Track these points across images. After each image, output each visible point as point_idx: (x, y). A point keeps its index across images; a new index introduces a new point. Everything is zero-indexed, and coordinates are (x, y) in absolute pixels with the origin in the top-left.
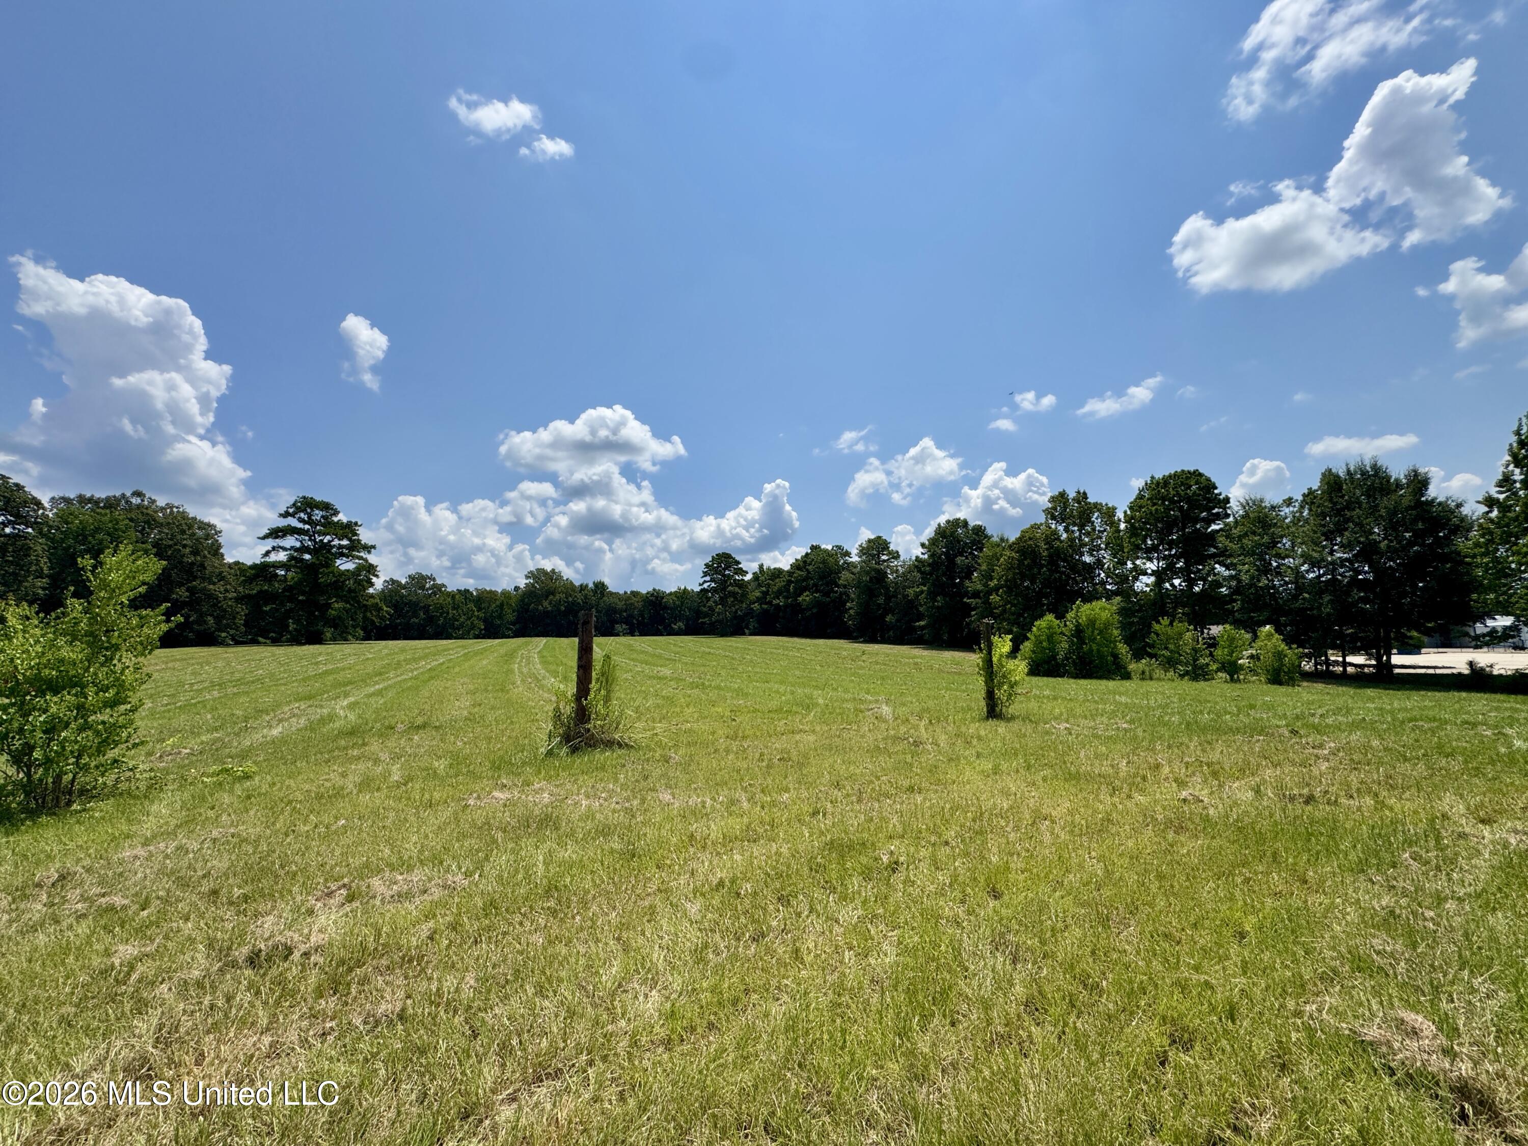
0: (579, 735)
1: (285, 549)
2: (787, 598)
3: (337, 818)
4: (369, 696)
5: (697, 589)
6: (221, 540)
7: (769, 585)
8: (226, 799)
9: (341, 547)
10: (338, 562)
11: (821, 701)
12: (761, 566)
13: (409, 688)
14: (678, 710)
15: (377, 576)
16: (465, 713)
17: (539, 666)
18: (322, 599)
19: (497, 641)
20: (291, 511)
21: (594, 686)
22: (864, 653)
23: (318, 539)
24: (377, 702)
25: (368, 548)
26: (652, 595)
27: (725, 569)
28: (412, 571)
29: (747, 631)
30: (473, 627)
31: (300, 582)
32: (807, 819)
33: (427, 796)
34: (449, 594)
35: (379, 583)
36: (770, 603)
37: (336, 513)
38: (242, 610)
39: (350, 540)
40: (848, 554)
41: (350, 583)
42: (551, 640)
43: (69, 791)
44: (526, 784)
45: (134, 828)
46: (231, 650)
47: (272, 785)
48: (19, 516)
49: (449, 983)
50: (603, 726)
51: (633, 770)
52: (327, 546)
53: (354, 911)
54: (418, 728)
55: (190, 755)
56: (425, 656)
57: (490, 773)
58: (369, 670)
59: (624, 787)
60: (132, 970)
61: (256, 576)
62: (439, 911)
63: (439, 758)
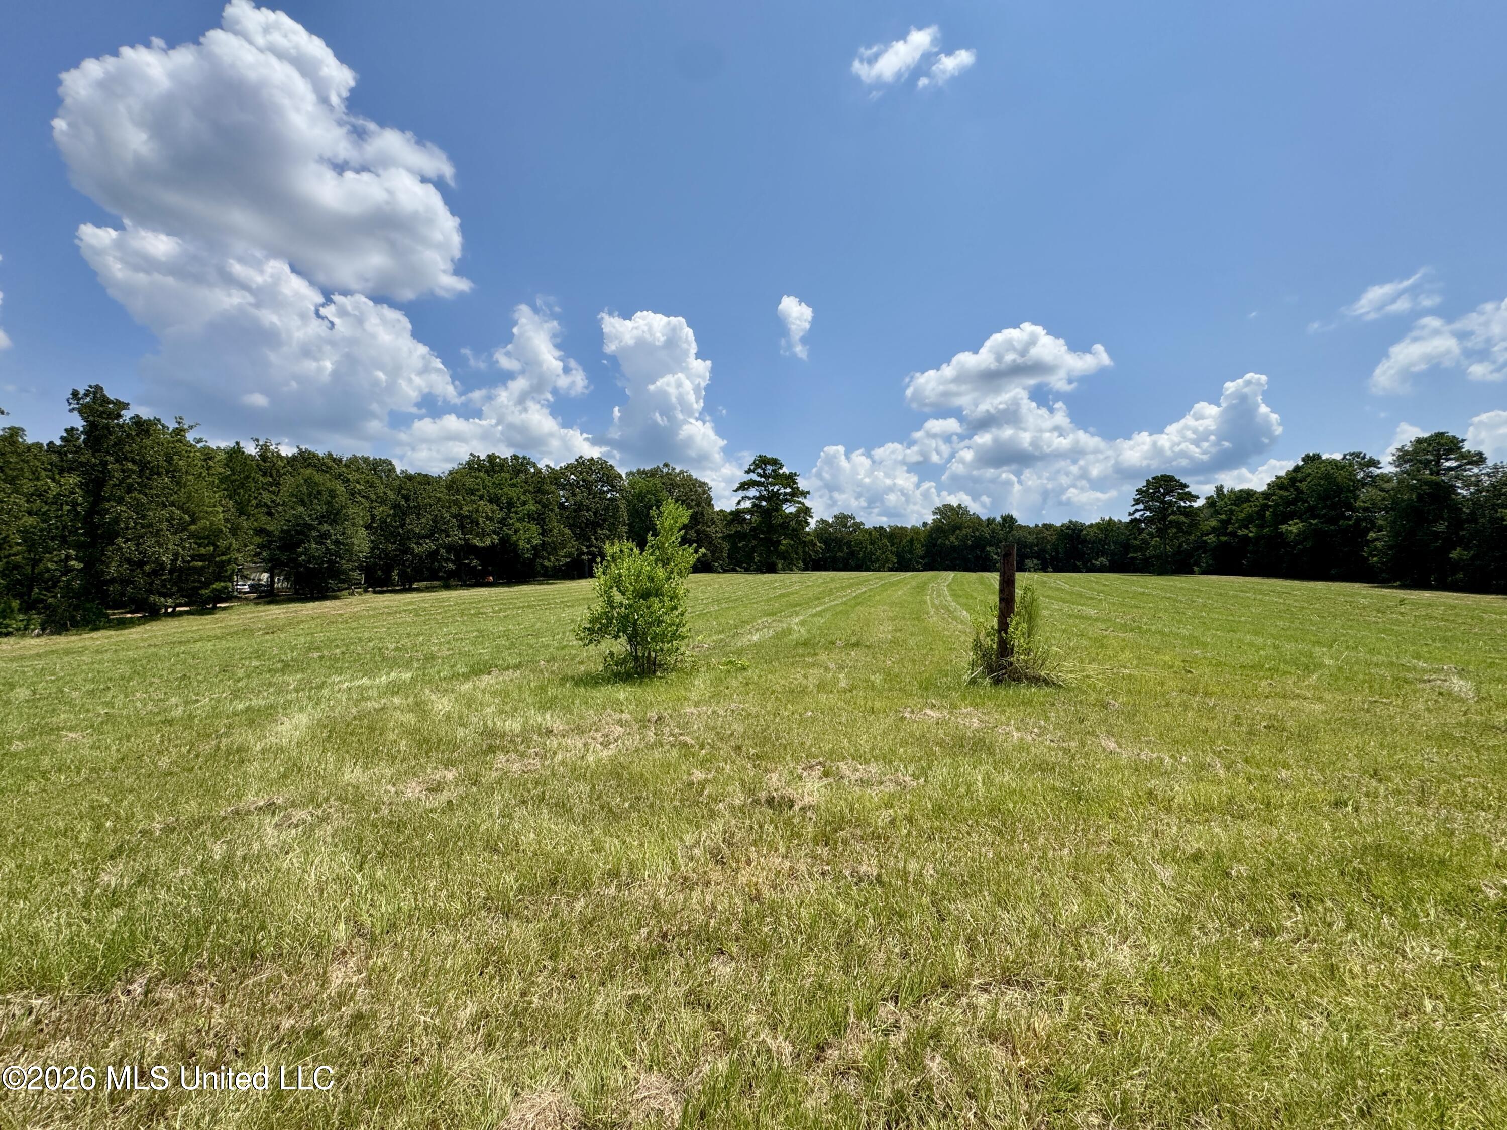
0: (1001, 667)
1: (749, 498)
2: (1262, 527)
3: (806, 710)
4: (814, 615)
5: (1127, 519)
6: (712, 494)
7: (1232, 512)
8: (735, 683)
9: (785, 494)
10: (784, 506)
11: (1327, 662)
12: (1219, 489)
13: (841, 612)
14: (1110, 652)
15: (812, 517)
16: (889, 637)
17: (949, 598)
18: (775, 537)
19: (909, 574)
20: (752, 468)
22: (1402, 602)
23: (770, 488)
24: (819, 622)
25: (805, 494)
26: (1068, 528)
27: (1164, 495)
28: (836, 511)
29: (1196, 568)
30: (887, 560)
31: (760, 523)
32: (1326, 809)
33: (869, 703)
34: (866, 531)
35: (813, 523)
36: (1233, 534)
37: (781, 466)
38: (726, 546)
39: (791, 488)
40: (1374, 463)
41: (793, 524)
42: (959, 574)
43: (654, 664)
44: (954, 706)
45: (688, 694)
46: (721, 575)
47: (760, 677)
48: (613, 486)
49: (913, 866)
50: (1026, 662)
51: (1065, 710)
52: (776, 494)
53: (830, 784)
54: (853, 645)
55: (708, 649)
56: (850, 586)
57: (920, 692)
58: (810, 595)
59: (1057, 726)
60: (704, 788)
61: (733, 520)
62: (895, 803)
63: (874, 673)
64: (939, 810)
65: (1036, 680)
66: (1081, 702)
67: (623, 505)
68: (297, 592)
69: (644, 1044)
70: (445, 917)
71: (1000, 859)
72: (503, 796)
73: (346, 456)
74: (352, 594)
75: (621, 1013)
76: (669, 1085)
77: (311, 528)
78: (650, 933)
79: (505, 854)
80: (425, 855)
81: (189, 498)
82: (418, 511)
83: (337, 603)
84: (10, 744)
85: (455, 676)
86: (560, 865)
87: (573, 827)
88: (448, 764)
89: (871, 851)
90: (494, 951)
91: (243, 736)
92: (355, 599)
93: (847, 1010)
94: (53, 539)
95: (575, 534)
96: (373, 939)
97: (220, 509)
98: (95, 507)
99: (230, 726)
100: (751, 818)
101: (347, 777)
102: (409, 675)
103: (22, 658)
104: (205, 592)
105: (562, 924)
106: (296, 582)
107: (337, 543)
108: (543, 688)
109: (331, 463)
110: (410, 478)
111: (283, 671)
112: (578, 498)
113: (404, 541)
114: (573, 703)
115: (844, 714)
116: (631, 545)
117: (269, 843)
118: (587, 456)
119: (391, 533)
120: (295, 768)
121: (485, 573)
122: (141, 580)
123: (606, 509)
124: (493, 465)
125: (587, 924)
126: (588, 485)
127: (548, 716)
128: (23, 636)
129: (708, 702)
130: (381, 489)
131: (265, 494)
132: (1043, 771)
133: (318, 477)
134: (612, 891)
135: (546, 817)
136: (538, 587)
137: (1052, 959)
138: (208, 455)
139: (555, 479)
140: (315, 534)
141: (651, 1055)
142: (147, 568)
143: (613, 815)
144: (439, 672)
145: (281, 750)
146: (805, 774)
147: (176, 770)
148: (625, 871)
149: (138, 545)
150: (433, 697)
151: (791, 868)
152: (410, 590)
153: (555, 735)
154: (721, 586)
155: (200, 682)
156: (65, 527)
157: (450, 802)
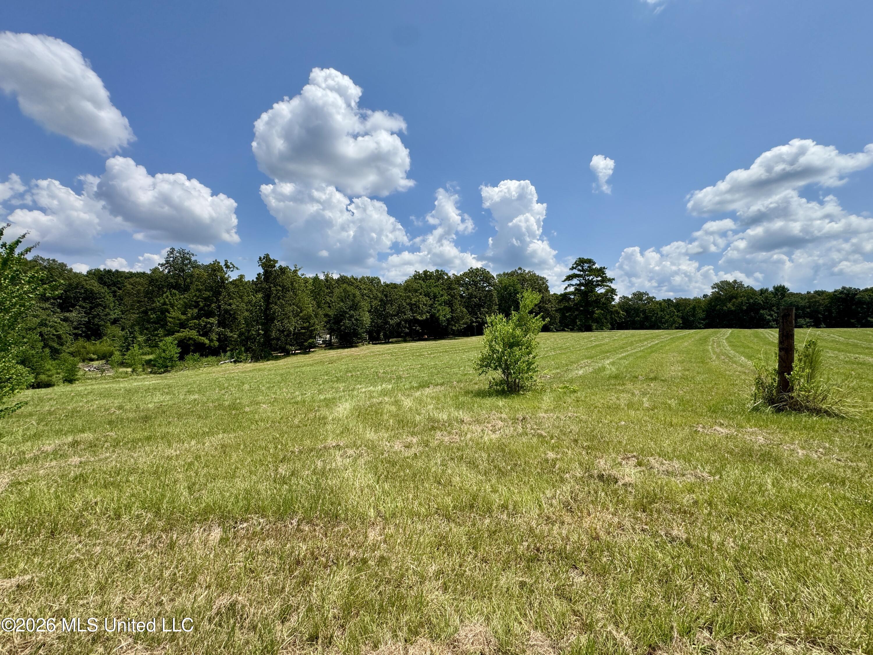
0: (782, 400)
1: (573, 285)
3: (620, 420)
4: (620, 359)
6: (548, 284)
8: (569, 400)
9: (597, 281)
10: (597, 289)
13: (640, 357)
15: (616, 295)
16: (680, 374)
17: (728, 348)
18: (590, 309)
19: (693, 331)
20: (575, 266)
21: (796, 365)
23: (587, 278)
24: (624, 363)
25: (611, 280)
26: (841, 292)
28: (634, 290)
30: (674, 322)
31: (580, 301)
33: (668, 419)
34: (657, 302)
35: (617, 299)
37: (594, 264)
38: (558, 315)
39: (602, 277)
41: (603, 300)
42: (736, 331)
43: (518, 386)
44: (740, 426)
45: (540, 405)
46: (555, 334)
47: (586, 397)
48: (489, 283)
49: (716, 538)
50: (808, 397)
51: (850, 437)
52: (591, 282)
53: (643, 471)
54: (652, 379)
55: (550, 378)
56: (646, 339)
57: (709, 414)
58: (617, 345)
59: (843, 449)
60: (555, 464)
61: (562, 299)
62: (696, 490)
63: (670, 399)
64: (734, 500)
65: (818, 412)
66: (866, 431)
67: (495, 293)
68: (340, 344)
69: (532, 613)
70: (418, 515)
71: (794, 545)
72: (441, 454)
73: (359, 277)
74: (363, 345)
75: (516, 590)
76: (548, 642)
77: (346, 313)
78: (529, 546)
79: (445, 486)
80: (406, 480)
81: (300, 301)
82: (391, 302)
83: (357, 349)
84: (245, 408)
85: (412, 388)
86: (475, 497)
87: (480, 477)
88: (413, 434)
89: (680, 521)
90: (444, 538)
91: (324, 412)
92: (365, 347)
93: (672, 628)
94: (254, 321)
95: (469, 311)
96: (385, 519)
97: (311, 305)
98: (267, 308)
99: (319, 407)
100: (588, 485)
101: (368, 435)
102: (391, 386)
103: (246, 372)
104: (306, 344)
105: (479, 531)
106: (340, 339)
107: (356, 320)
108: (457, 397)
109: (354, 281)
110: (387, 285)
111: (337, 381)
112: (470, 291)
113: (385, 317)
114: (473, 406)
115: (649, 425)
116: (501, 316)
117: (339, 464)
118: (474, 267)
119: (380, 314)
120: (346, 430)
121: (423, 334)
122: (283, 339)
123: (486, 296)
124: (426, 276)
125: (492, 533)
126: (475, 283)
127: (461, 413)
128: (245, 362)
129: (552, 411)
130: (375, 292)
131: (328, 298)
132: (832, 483)
133: (349, 288)
134: (505, 517)
135: (465, 469)
136: (450, 341)
137: (859, 635)
138: (306, 281)
139: (458, 281)
140: (347, 316)
141: (536, 620)
142: (285, 333)
143: (502, 473)
144: (404, 386)
145: (339, 420)
146: (624, 462)
147: (301, 425)
148: (511, 507)
149: (282, 323)
150: (403, 398)
151: (619, 523)
152: (389, 343)
153: (465, 423)
154: (555, 340)
155: (306, 385)
156: (258, 316)
157: (415, 454)
